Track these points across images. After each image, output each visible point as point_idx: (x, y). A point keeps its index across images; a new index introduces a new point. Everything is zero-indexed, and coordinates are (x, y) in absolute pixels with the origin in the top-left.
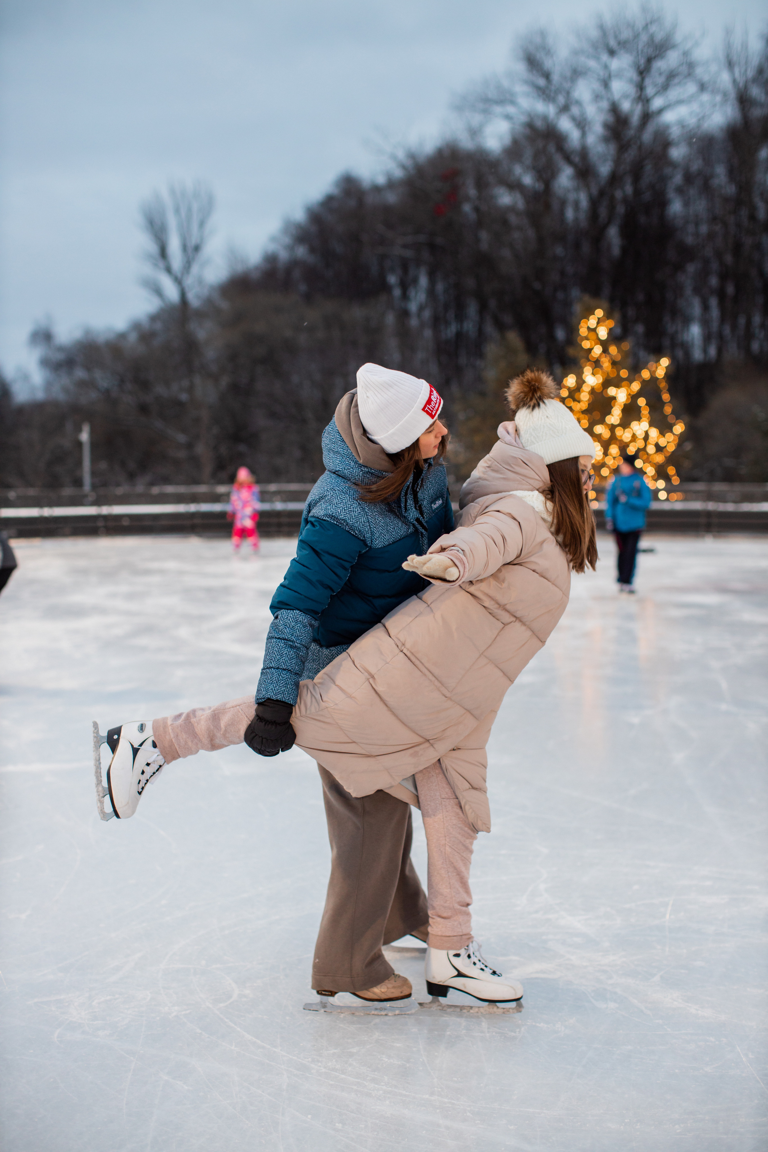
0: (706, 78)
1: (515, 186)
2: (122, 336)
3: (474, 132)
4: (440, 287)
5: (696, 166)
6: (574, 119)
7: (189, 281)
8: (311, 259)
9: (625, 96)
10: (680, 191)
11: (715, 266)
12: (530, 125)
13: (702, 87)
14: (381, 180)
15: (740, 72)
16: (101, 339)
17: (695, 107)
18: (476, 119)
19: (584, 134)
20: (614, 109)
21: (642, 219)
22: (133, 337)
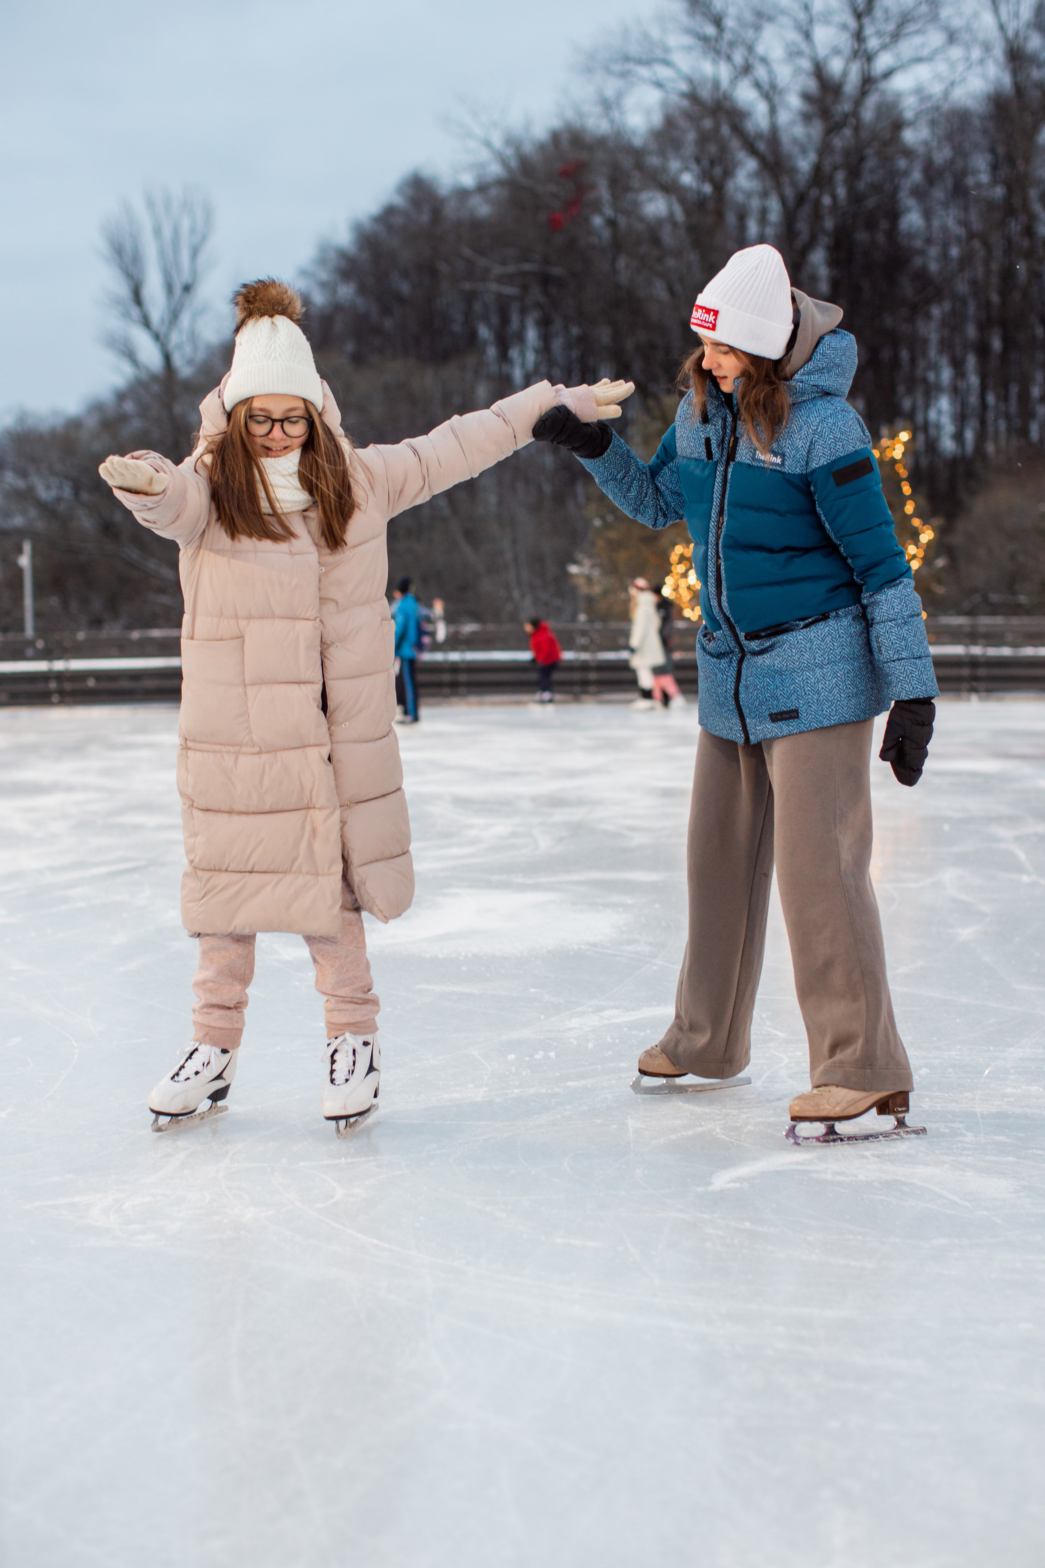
0: (957, 23)
1: (670, 188)
2: (75, 424)
3: (607, 105)
4: (557, 345)
5: (942, 155)
6: (757, 85)
7: (175, 338)
8: (361, 303)
9: (836, 51)
10: (919, 193)
11: (972, 309)
12: (693, 96)
13: (952, 37)
14: (468, 180)
15: (1009, 12)
16: (44, 427)
17: (941, 67)
18: (611, 87)
19: (773, 110)
20: (819, 71)
21: (862, 236)
22: (92, 422)
